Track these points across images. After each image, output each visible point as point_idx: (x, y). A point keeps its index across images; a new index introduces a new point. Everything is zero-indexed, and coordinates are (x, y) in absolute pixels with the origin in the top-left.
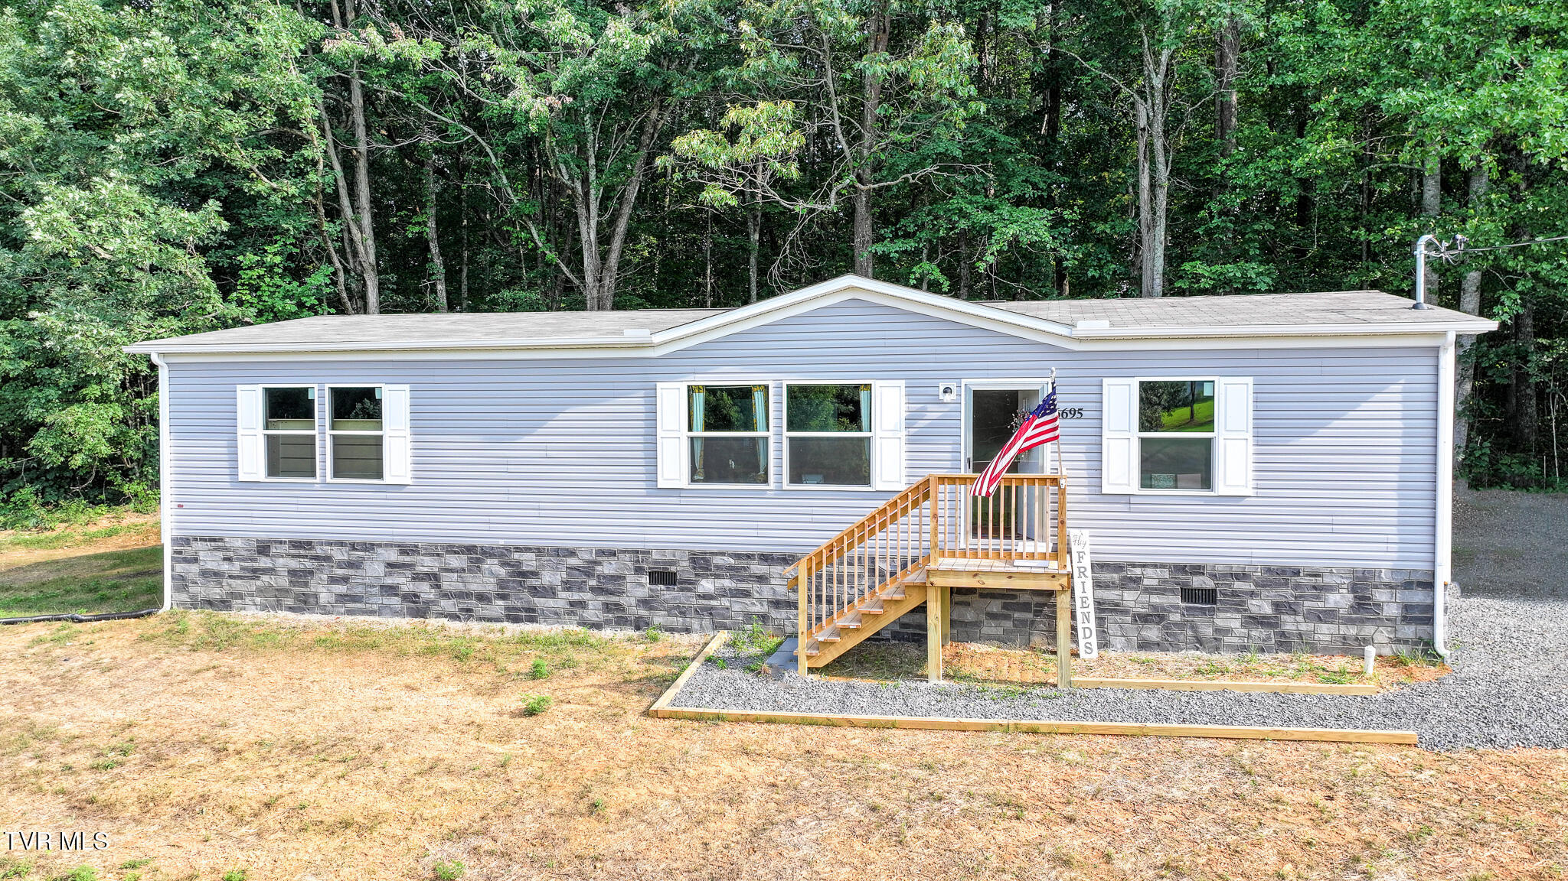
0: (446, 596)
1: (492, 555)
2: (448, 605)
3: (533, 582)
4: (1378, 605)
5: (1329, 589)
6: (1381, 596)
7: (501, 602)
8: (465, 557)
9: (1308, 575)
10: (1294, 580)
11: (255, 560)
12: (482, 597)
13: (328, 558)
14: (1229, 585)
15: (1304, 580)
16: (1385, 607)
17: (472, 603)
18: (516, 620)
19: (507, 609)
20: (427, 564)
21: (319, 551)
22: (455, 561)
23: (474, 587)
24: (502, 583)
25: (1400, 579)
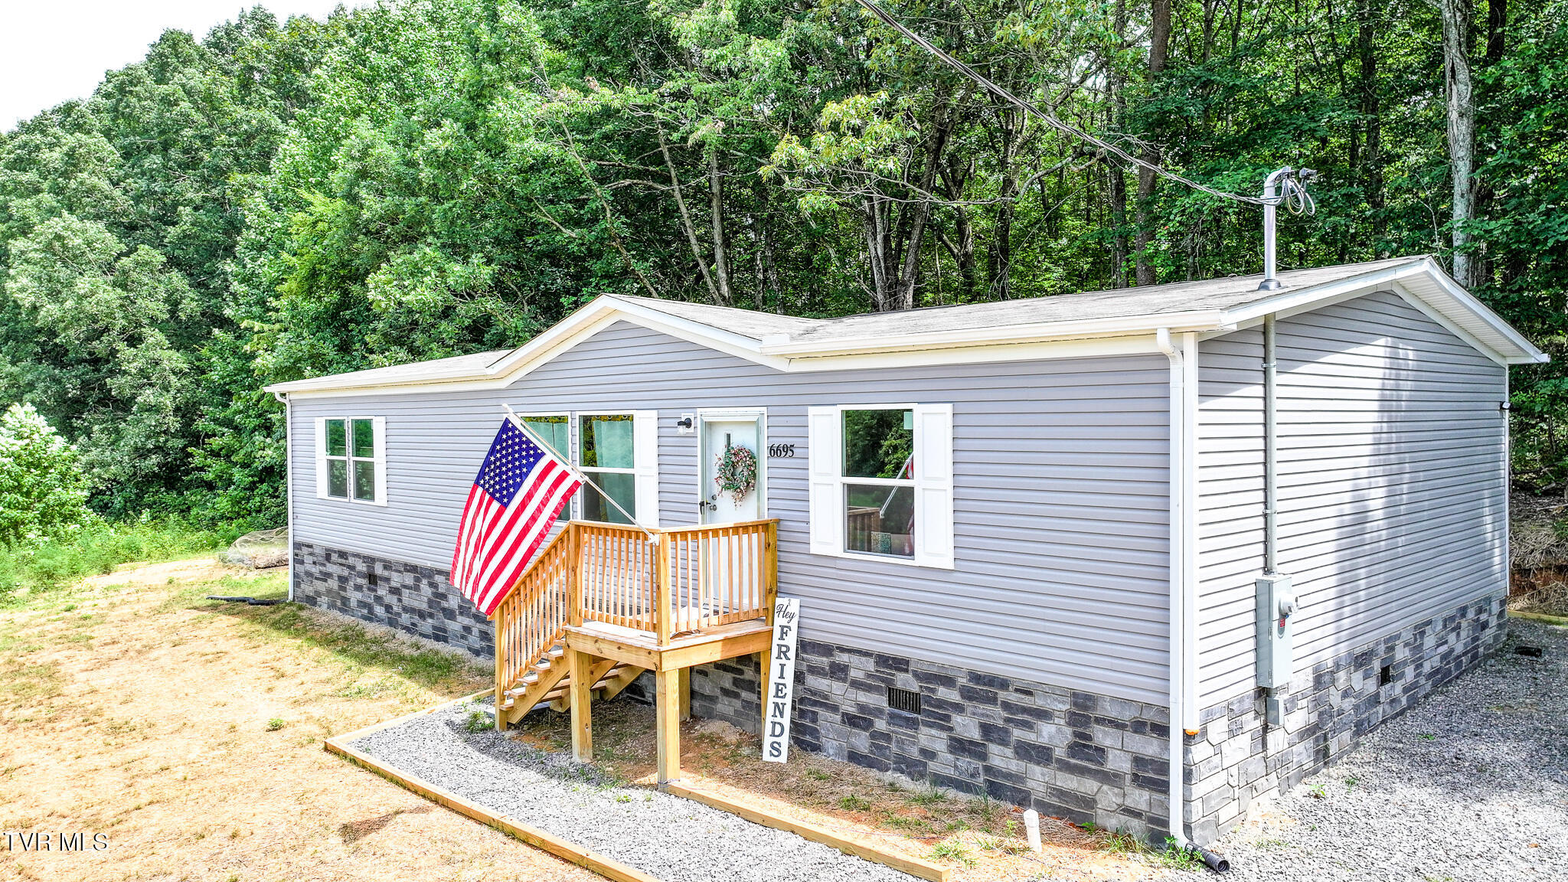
0: (405, 609)
1: (424, 576)
2: (405, 618)
3: (445, 604)
4: (1101, 751)
5: (1043, 715)
6: (1103, 737)
7: (430, 621)
8: (412, 575)
9: (1017, 690)
10: (1002, 695)
11: (324, 565)
12: (422, 615)
13: (352, 568)
14: (933, 691)
15: (1013, 697)
16: (1110, 757)
17: (416, 619)
18: (437, 638)
19: (434, 628)
20: (396, 579)
21: (351, 561)
22: (409, 579)
23: (416, 604)
24: (430, 602)
25: (1127, 715)
